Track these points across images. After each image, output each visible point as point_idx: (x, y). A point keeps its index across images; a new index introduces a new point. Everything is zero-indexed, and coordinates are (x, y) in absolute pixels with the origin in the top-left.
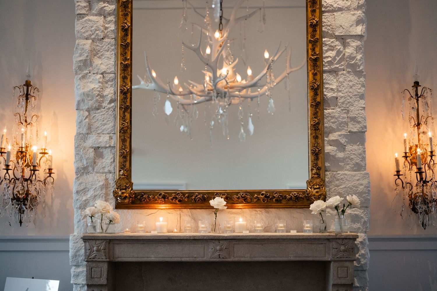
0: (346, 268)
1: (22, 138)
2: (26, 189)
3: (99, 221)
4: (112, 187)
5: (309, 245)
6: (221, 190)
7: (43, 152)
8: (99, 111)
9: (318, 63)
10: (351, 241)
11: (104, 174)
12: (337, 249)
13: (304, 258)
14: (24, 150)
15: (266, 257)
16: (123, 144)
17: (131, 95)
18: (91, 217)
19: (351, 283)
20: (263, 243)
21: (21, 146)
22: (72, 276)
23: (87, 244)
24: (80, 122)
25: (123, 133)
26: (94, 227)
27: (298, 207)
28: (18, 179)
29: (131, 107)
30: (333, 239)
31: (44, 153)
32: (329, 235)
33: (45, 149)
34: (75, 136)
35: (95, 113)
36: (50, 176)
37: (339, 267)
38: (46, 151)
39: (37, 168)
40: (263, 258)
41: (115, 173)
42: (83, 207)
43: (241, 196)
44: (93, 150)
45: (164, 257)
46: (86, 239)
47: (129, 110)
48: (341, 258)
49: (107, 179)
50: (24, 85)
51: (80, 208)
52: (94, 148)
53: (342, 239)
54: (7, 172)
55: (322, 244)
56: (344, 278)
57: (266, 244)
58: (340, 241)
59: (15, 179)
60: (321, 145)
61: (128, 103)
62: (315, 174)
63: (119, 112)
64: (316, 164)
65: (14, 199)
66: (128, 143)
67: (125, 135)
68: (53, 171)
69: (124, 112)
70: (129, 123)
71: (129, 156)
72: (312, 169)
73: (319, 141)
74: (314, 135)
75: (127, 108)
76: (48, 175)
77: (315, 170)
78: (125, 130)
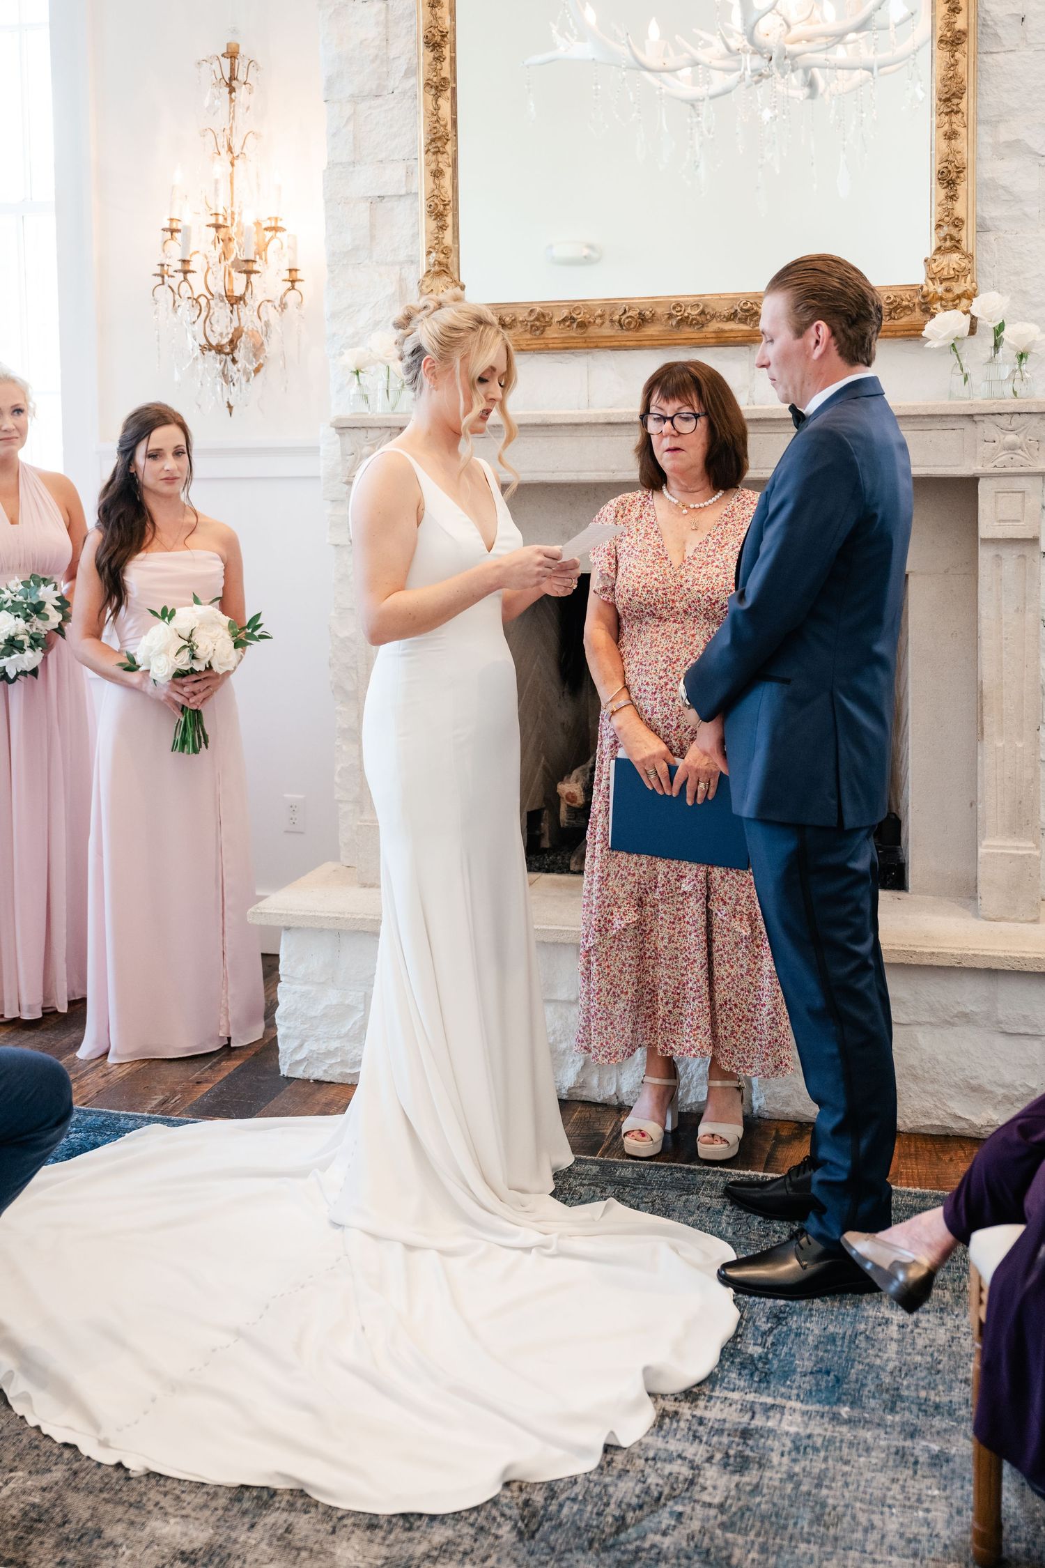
0: (1018, 495)
1: (216, 190)
2: (235, 322)
6: (688, 296)
7: (273, 225)
10: (1034, 421)
11: (397, 268)
12: (994, 442)
14: (221, 221)
16: (434, 182)
17: (454, 50)
18: (358, 373)
21: (213, 212)
23: (349, 439)
24: (334, 135)
25: (435, 153)
26: (370, 398)
27: (898, 334)
29: (455, 80)
30: (984, 414)
31: (276, 229)
32: (972, 405)
33: (276, 219)
34: (325, 171)
35: (370, 108)
36: (293, 288)
37: (999, 492)
38: (279, 224)
39: (256, 267)
41: (416, 261)
43: (742, 309)
44: (368, 205)
45: (535, 472)
46: (344, 429)
47: (449, 91)
48: (1004, 466)
49: (401, 280)
50: (223, 55)
51: (340, 356)
52: (370, 200)
53: (1008, 413)
54: (185, 279)
56: (1013, 521)
58: (1003, 421)
59: (209, 297)
60: (966, 156)
61: (446, 73)
62: (945, 239)
63: (422, 100)
64: (949, 212)
65: (208, 347)
66: (446, 181)
67: (440, 158)
68: (299, 275)
69: (436, 97)
70: (449, 127)
71: (450, 215)
72: (939, 226)
73: (959, 144)
74: (946, 127)
75: (441, 86)
76: (289, 284)
77: (946, 229)
78: (439, 144)
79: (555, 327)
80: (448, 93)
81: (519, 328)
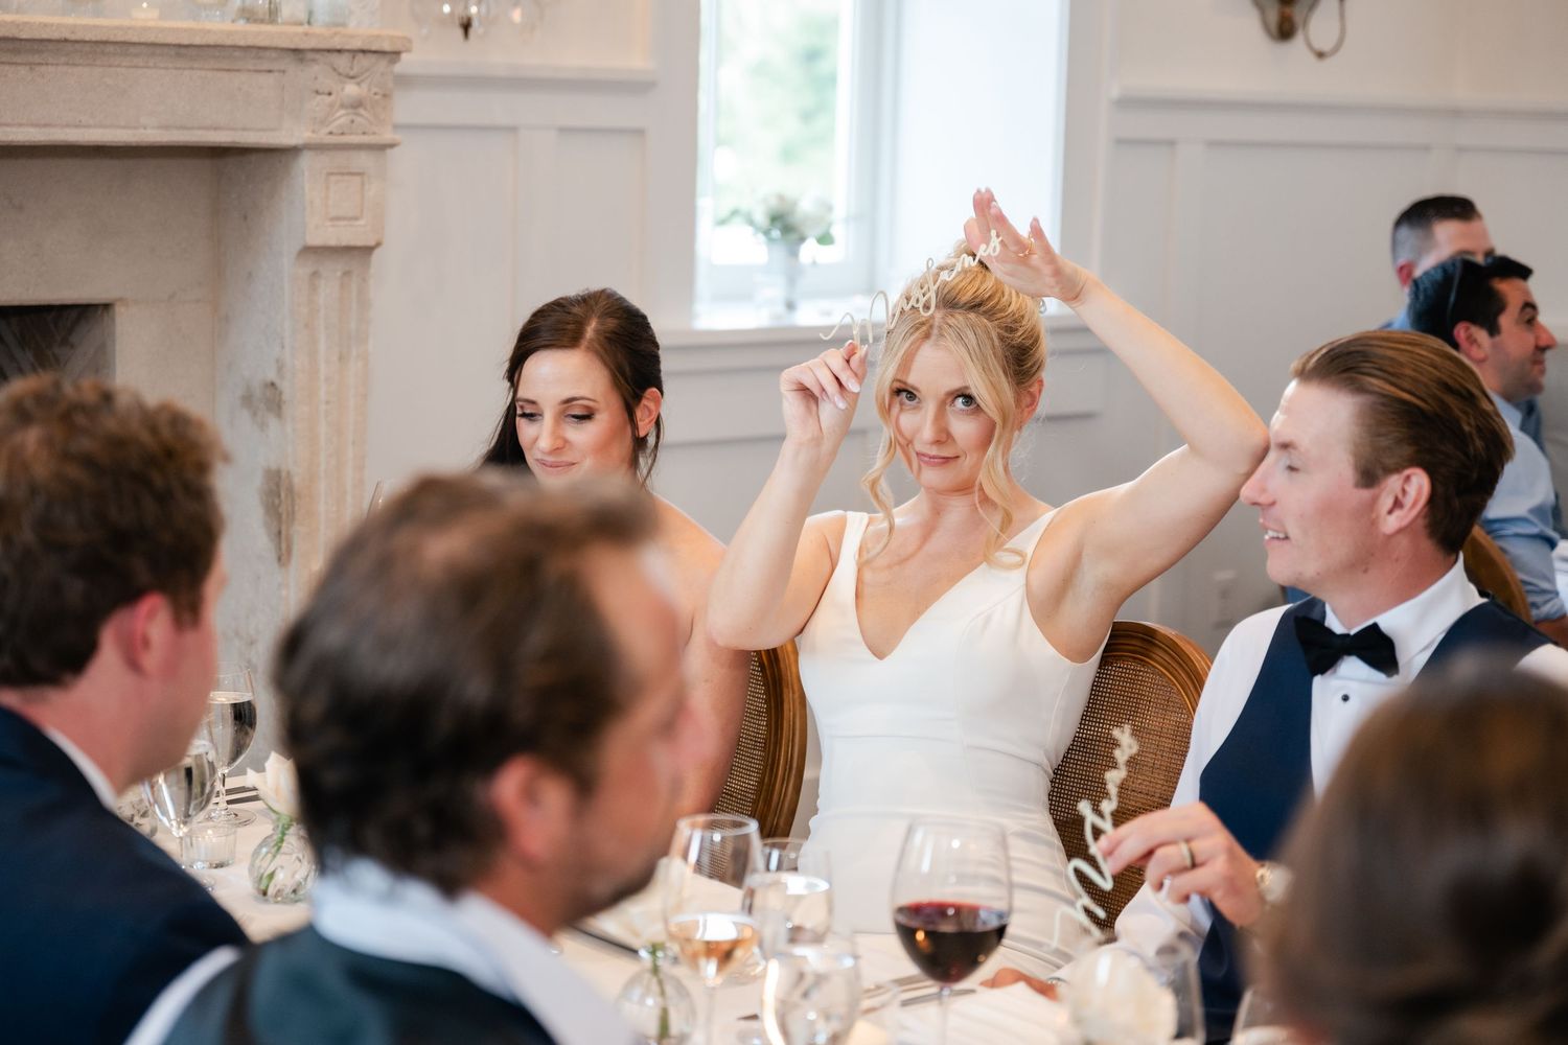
0: (357, 179)
5: (219, 74)
10: (382, 64)
12: (330, 94)
13: (200, 132)
15: (46, 125)
19: (372, 243)
20: (36, 58)
32: (306, 34)
37: (332, 174)
40: (32, 130)
48: (343, 134)
53: (348, 51)
55: (270, 71)
56: (351, 219)
57: (47, 64)
58: (342, 62)
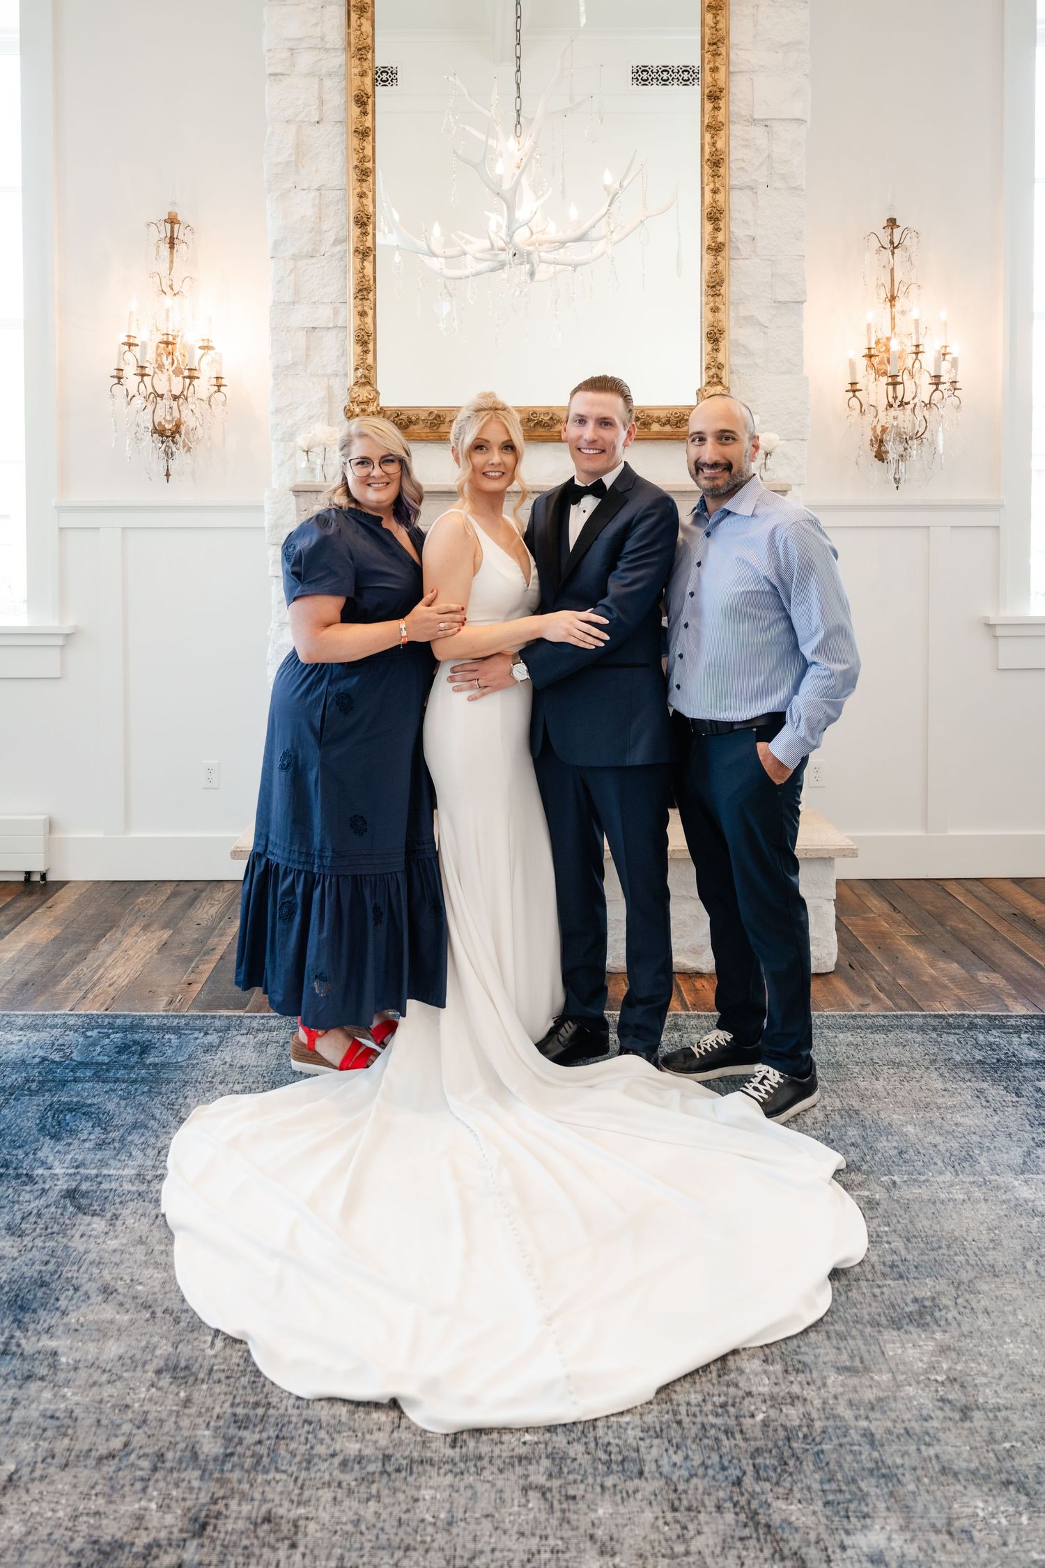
1: (167, 316)
2: (176, 414)
3: (319, 461)
4: (342, 400)
6: (541, 407)
7: (206, 345)
8: (314, 260)
9: (722, 171)
11: (326, 379)
14: (171, 339)
16: (360, 319)
17: (374, 228)
18: (307, 452)
21: (165, 332)
22: (271, 562)
23: (301, 500)
24: (279, 281)
25: (361, 299)
26: (312, 470)
28: (162, 396)
29: (375, 250)
31: (208, 348)
33: (210, 340)
34: (270, 307)
35: (306, 264)
36: (219, 391)
38: (211, 344)
39: (196, 374)
41: (346, 374)
42: (289, 436)
44: (304, 333)
46: (297, 492)
47: (372, 256)
49: (330, 388)
50: (165, 221)
51: (282, 440)
52: (306, 330)
54: (142, 381)
59: (156, 394)
60: (724, 324)
61: (369, 244)
62: (713, 377)
63: (352, 262)
64: (715, 359)
65: (155, 431)
66: (369, 320)
67: (365, 303)
68: (224, 382)
69: (363, 260)
70: (371, 282)
71: (372, 343)
72: (708, 368)
73: (720, 315)
74: (712, 304)
75: (366, 253)
76: (216, 388)
77: (713, 370)
78: (365, 293)
79: (446, 425)
80: (371, 258)
81: (421, 425)
